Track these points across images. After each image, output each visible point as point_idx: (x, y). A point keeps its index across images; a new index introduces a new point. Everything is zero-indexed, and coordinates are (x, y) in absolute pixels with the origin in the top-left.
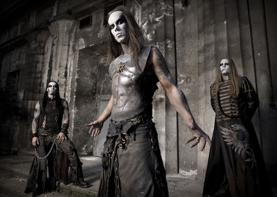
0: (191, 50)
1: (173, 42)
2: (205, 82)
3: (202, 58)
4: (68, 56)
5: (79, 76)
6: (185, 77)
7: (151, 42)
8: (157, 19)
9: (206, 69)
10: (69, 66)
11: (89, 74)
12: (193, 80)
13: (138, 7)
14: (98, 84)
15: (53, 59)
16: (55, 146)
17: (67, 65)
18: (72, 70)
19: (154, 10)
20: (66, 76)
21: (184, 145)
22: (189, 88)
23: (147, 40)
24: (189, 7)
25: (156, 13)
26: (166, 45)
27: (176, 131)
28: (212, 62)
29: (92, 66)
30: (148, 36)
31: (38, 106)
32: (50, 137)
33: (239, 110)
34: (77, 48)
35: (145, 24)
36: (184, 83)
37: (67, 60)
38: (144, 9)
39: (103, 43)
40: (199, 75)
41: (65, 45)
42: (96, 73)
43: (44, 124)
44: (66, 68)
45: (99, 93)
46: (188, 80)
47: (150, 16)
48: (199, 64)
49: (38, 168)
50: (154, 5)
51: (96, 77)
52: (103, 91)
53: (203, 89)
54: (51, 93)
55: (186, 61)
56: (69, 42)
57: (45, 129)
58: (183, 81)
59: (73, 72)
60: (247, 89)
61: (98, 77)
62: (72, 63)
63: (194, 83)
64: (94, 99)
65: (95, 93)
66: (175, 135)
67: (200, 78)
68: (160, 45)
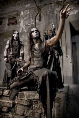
7: (26, 33)
8: (29, 25)
13: (22, 20)
16: (16, 64)
19: (28, 21)
23: (25, 32)
24: (41, 22)
25: (29, 22)
30: (25, 30)
31: (8, 42)
32: (14, 59)
35: (24, 26)
38: (24, 20)
39: (6, 32)
43: (11, 52)
47: (27, 23)
50: (28, 19)
54: (16, 37)
57: (12, 55)
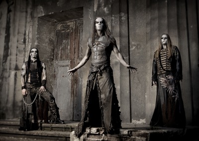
0: (141, 21)
1: (127, 15)
2: (151, 48)
3: (149, 29)
4: (26, 22)
5: (38, 42)
6: (136, 44)
7: (108, 14)
9: (151, 38)
10: (27, 32)
11: (47, 40)
12: (142, 47)
14: (56, 50)
15: (11, 25)
16: (38, 96)
17: (25, 32)
18: (31, 36)
20: (25, 42)
21: (135, 100)
22: (139, 53)
26: (121, 17)
27: (129, 88)
28: (156, 33)
29: (50, 33)
30: (105, 9)
31: (24, 66)
32: (34, 89)
33: (171, 66)
34: (35, 15)
36: (135, 49)
37: (26, 27)
40: (147, 43)
41: (22, 12)
42: (54, 39)
43: (29, 79)
44: (25, 34)
45: (57, 59)
46: (139, 47)
48: (147, 33)
49: (26, 112)
51: (53, 44)
52: (61, 57)
53: (149, 54)
55: (137, 31)
56: (26, 9)
57: (30, 83)
58: (134, 47)
59: (33, 39)
60: (176, 53)
61: (55, 43)
62: (31, 30)
63: (143, 49)
64: (52, 64)
65: (53, 59)
66: (128, 92)
67: (148, 45)
68: (115, 17)
